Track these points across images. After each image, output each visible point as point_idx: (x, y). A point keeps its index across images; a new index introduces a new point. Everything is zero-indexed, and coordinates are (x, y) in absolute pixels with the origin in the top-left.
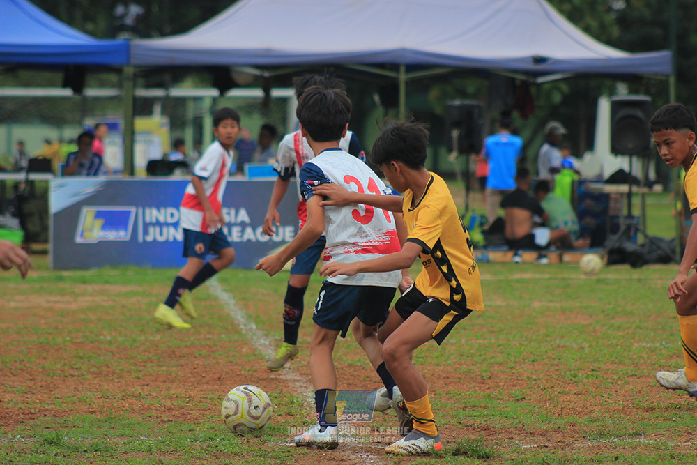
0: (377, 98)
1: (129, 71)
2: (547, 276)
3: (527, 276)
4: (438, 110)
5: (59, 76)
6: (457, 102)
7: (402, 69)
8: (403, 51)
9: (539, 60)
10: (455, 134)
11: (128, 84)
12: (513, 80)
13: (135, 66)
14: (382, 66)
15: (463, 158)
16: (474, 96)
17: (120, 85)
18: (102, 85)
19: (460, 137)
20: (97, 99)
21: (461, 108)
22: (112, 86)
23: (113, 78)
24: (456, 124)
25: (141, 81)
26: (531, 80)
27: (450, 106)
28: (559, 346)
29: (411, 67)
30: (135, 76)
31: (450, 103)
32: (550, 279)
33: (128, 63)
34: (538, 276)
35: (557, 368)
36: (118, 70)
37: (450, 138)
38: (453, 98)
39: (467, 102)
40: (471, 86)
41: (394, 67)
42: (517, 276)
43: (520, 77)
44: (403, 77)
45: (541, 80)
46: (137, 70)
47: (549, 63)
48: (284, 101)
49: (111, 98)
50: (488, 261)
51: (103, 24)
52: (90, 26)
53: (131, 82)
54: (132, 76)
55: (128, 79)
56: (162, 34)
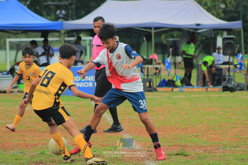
0: (145, 38)
1: (63, 31)
2: (203, 96)
3: (196, 96)
4: (164, 42)
5: (40, 34)
6: (171, 39)
7: (153, 29)
8: (153, 23)
9: (198, 25)
10: (171, 50)
11: (62, 36)
12: (190, 31)
13: (65, 30)
14: (146, 28)
15: (174, 58)
16: (176, 37)
17: (59, 36)
18: (53, 37)
19: (172, 51)
20: (52, 41)
21: (173, 41)
22: (57, 37)
23: (57, 34)
24: (171, 47)
25: (66, 35)
26: (195, 31)
27: (169, 41)
28: (208, 119)
29: (156, 28)
30: (65, 33)
31: (169, 39)
32: (204, 97)
33: (62, 29)
34: (199, 96)
35: (208, 126)
36: (59, 32)
37: (169, 51)
38: (170, 38)
39: (174, 39)
40: (175, 34)
41: (150, 28)
42: (192, 96)
43: (192, 31)
44: (153, 31)
45: (199, 31)
46: (65, 31)
47: (201, 25)
49: (56, 41)
50: (183, 91)
51: (53, 17)
52: (49, 18)
53: (63, 36)
54: (64, 33)
55: (62, 34)
56: (73, 19)
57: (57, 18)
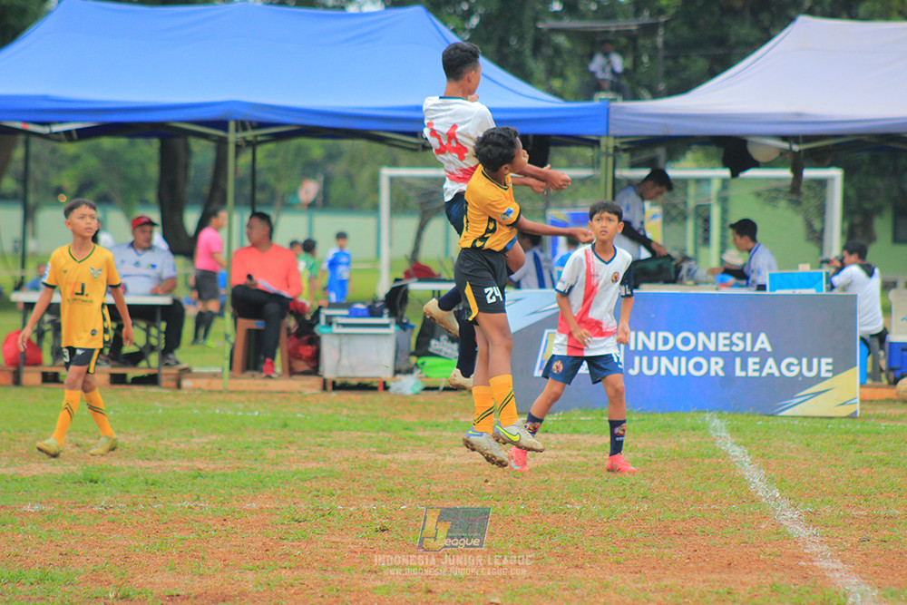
1: (608, 143)
11: (606, 162)
13: (615, 137)
17: (594, 164)
18: (572, 164)
22: (586, 166)
23: (588, 152)
25: (625, 157)
30: (616, 149)
33: (608, 135)
36: (595, 143)
46: (619, 141)
48: (822, 183)
49: (583, 180)
51: (574, 81)
52: (556, 83)
53: (610, 160)
54: (611, 151)
55: (607, 155)
56: (656, 95)
57: (592, 87)
